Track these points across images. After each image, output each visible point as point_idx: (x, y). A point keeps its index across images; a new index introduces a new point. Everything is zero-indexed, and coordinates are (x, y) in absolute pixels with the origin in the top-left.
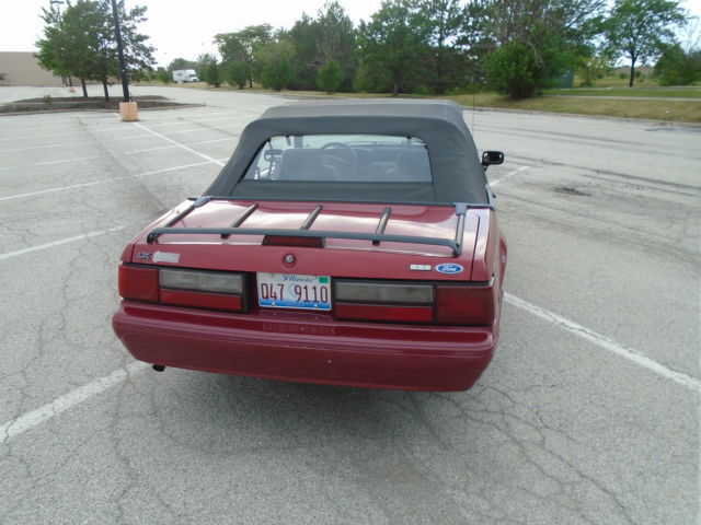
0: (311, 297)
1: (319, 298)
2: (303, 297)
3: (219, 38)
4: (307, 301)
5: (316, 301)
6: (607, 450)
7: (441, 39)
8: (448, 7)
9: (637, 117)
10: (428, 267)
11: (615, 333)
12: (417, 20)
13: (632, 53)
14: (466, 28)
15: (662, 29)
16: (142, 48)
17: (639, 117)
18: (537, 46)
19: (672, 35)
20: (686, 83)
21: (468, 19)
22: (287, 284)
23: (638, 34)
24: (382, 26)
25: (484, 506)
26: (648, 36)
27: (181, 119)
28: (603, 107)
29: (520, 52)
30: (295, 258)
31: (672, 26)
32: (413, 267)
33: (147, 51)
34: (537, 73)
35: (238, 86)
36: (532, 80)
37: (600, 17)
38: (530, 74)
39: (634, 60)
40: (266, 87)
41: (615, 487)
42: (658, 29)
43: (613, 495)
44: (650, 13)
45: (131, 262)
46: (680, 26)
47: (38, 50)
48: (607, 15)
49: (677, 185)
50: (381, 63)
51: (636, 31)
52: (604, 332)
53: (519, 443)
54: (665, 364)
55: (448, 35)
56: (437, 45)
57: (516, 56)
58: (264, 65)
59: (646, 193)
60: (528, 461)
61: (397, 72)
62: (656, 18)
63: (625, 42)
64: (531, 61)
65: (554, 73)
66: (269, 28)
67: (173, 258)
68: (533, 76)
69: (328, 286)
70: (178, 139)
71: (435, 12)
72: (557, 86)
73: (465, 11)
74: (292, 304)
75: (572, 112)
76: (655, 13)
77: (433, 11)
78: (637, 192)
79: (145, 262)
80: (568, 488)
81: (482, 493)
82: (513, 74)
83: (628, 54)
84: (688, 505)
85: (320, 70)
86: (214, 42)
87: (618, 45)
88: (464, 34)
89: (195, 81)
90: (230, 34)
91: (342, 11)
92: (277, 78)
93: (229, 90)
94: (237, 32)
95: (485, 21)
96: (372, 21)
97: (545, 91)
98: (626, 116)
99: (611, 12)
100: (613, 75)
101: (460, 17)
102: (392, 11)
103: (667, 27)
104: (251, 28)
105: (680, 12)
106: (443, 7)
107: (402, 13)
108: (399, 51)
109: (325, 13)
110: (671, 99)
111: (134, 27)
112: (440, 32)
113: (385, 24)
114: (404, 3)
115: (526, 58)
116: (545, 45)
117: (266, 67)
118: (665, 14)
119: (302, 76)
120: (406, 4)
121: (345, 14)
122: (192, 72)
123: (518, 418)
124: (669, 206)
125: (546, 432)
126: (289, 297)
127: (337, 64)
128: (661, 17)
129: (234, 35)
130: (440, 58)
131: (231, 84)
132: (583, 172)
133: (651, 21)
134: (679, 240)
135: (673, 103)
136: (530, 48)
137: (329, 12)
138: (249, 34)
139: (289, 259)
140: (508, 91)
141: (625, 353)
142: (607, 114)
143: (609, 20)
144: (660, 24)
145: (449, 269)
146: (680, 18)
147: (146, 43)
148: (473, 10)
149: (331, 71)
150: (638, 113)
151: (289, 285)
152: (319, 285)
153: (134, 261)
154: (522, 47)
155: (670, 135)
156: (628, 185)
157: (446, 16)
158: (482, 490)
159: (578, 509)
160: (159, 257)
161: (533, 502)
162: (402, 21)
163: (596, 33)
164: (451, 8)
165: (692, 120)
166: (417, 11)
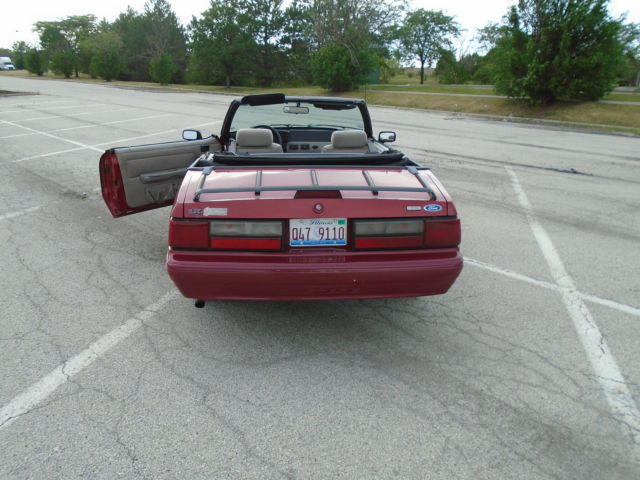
0: (331, 236)
1: (337, 237)
2: (325, 236)
3: (39, 26)
4: (328, 239)
5: (335, 239)
6: (522, 329)
7: (266, 38)
8: (271, 10)
9: (434, 109)
10: (419, 208)
11: (493, 260)
12: (243, 19)
13: (421, 56)
14: (287, 30)
15: (443, 38)
17: (436, 109)
18: (352, 48)
19: (449, 43)
20: (461, 83)
21: (289, 21)
22: (313, 227)
23: (425, 41)
24: (213, 24)
25: (464, 370)
26: (433, 43)
27: (22, 107)
28: (407, 101)
29: (338, 52)
30: (323, 207)
31: (449, 36)
32: (409, 208)
34: (353, 71)
35: (64, 76)
36: (349, 77)
37: (396, 26)
38: (348, 71)
39: (423, 62)
40: (94, 77)
41: (535, 349)
42: (439, 38)
43: (536, 353)
44: (433, 24)
45: (184, 218)
46: (456, 36)
48: (401, 24)
49: (486, 160)
50: (215, 57)
51: (423, 38)
52: (485, 260)
53: (466, 332)
54: (532, 277)
55: (272, 34)
56: (263, 43)
57: (336, 56)
58: (93, 55)
59: (467, 166)
60: (477, 341)
61: (229, 66)
62: (437, 29)
63: (415, 46)
64: (349, 60)
65: (366, 71)
66: (93, 18)
67: (222, 212)
68: (350, 74)
69: (345, 226)
70: (34, 126)
71: (260, 13)
72: (369, 82)
73: (286, 14)
74: (316, 242)
75: (384, 104)
76: (436, 25)
77: (258, 13)
78: (461, 166)
79: (197, 216)
80: (509, 353)
81: (458, 363)
82: (334, 72)
83: (418, 57)
84: (580, 352)
85: (152, 62)
86: (34, 30)
87: (410, 50)
88: (287, 34)
89: (11, 69)
90: (52, 23)
91: (168, 6)
92: (107, 69)
93: (53, 78)
94: (60, 21)
95: (304, 23)
96: (203, 18)
97: (361, 87)
98: (426, 108)
99: (403, 22)
100: (403, 74)
101: (282, 20)
102: (221, 10)
103: (446, 37)
104: (74, 18)
105: (454, 25)
106: (267, 9)
107: (231, 13)
108: (230, 47)
109: (152, 8)
110: (457, 95)
112: (265, 32)
113: (215, 21)
114: (233, 4)
115: (345, 58)
116: (359, 48)
117: (94, 58)
118: (444, 26)
119: (131, 67)
120: (234, 5)
121: (172, 10)
122: (7, 59)
123: (457, 318)
124: (486, 175)
125: (480, 324)
126: (314, 237)
127: (169, 58)
128: (441, 28)
129: (56, 23)
130: (266, 54)
131: (56, 73)
132: (416, 152)
133: (433, 31)
134: (504, 198)
135: (458, 98)
136: (346, 49)
137: (156, 7)
138: (71, 24)
139: (318, 207)
140: (330, 86)
141: (504, 272)
142: (412, 106)
143: (402, 28)
144: (441, 34)
145: (433, 208)
146: (455, 30)
148: (293, 13)
149: (163, 63)
150: (434, 106)
151: (314, 228)
152: (338, 227)
153: (186, 216)
154: (339, 48)
155: (463, 123)
156: (452, 161)
157: (270, 17)
158: (458, 361)
159: (520, 363)
160: (208, 212)
161: (492, 363)
162: (230, 19)
163: (394, 39)
164: (274, 11)
165: (475, 112)
166: (244, 11)
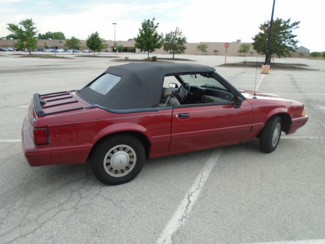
16: (293, 41)
33: (295, 42)
47: (253, 41)
111: (291, 32)
147: (295, 39)
